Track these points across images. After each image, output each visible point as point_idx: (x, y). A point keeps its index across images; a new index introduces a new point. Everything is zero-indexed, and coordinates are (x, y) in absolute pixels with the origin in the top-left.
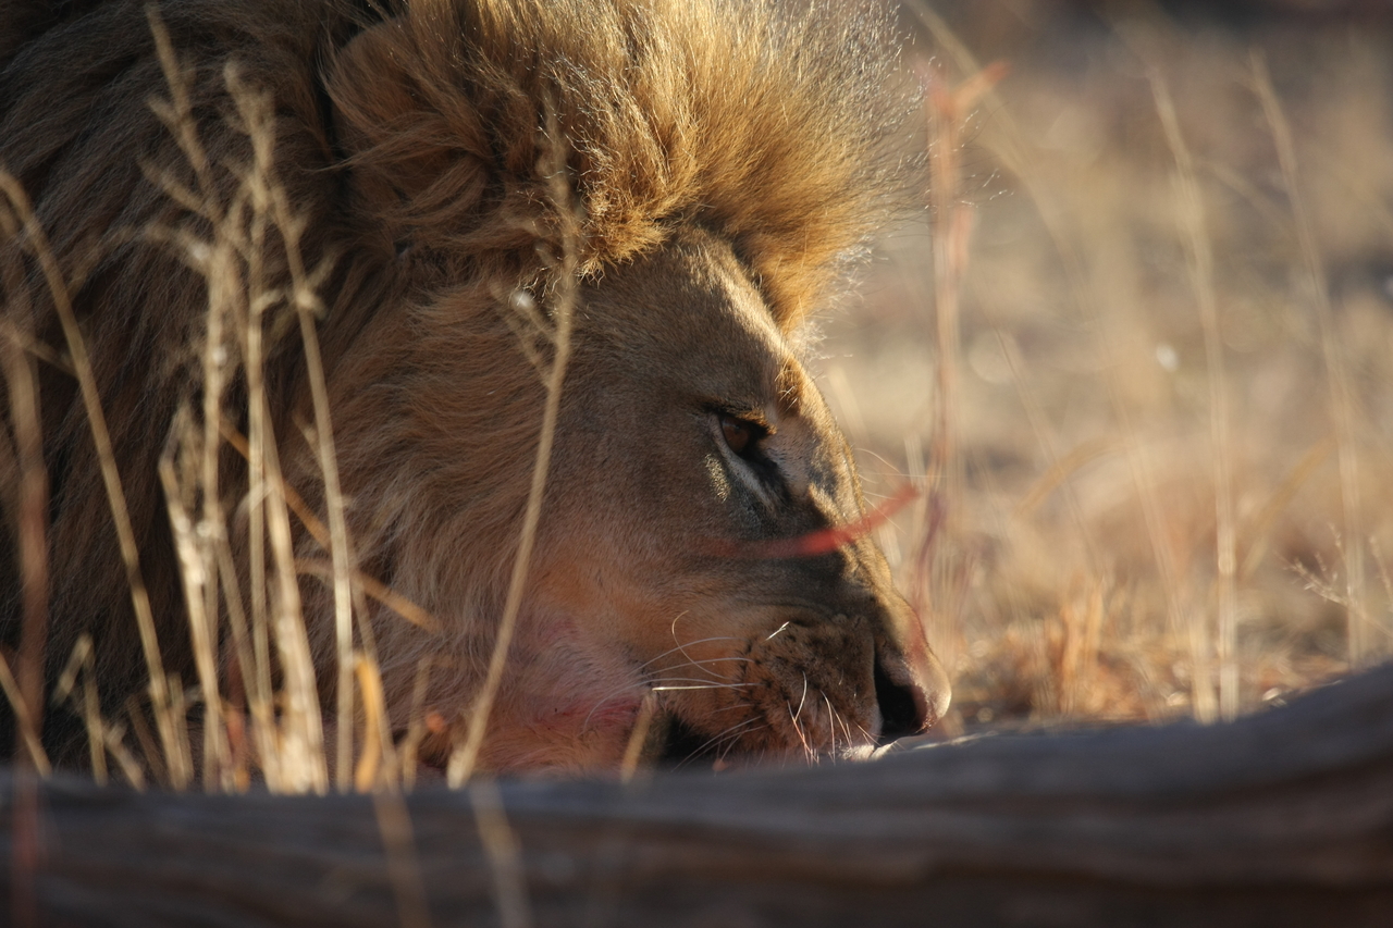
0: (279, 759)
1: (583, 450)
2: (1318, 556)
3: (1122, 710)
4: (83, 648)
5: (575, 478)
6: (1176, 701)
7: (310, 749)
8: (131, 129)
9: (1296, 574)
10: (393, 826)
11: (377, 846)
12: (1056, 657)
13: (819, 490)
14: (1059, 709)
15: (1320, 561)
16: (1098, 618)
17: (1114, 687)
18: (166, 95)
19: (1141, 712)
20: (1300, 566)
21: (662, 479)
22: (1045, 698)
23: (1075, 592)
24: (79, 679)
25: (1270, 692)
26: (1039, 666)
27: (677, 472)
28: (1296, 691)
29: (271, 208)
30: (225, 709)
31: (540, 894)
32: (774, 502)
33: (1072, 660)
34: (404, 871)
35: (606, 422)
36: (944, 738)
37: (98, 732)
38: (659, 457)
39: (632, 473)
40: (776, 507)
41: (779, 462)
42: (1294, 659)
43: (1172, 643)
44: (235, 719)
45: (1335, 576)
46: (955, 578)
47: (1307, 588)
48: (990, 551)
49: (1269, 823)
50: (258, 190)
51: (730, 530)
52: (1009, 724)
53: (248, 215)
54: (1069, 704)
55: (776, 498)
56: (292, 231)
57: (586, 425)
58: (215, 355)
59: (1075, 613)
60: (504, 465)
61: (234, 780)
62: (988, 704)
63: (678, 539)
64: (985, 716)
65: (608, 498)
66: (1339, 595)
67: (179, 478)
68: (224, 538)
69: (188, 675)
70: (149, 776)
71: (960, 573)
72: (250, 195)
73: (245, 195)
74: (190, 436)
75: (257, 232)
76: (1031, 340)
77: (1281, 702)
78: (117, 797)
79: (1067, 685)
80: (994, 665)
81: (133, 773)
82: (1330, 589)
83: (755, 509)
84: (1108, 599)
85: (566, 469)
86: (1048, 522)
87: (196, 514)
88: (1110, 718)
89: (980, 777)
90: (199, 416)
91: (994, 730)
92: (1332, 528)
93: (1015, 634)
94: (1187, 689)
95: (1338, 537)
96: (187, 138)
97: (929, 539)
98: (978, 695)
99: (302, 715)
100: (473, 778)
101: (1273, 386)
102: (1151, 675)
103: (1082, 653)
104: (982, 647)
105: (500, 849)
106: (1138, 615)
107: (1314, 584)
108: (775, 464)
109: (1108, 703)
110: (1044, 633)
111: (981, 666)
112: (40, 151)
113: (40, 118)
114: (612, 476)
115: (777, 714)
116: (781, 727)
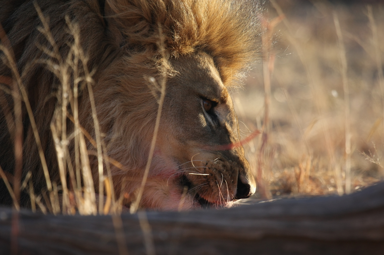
2: (369, 150)
3: (316, 192)
4: (29, 175)
5: (163, 109)
6: (331, 189)
7: (92, 203)
9: (363, 155)
10: (117, 224)
11: (112, 230)
12: (298, 178)
13: (228, 124)
14: (299, 191)
15: (370, 152)
16: (309, 167)
17: (314, 186)
19: (321, 192)
20: (364, 153)
21: (186, 114)
22: (295, 189)
23: (303, 160)
24: (28, 183)
25: (357, 187)
26: (293, 180)
28: (364, 187)
29: (79, 55)
30: (69, 192)
31: (157, 243)
32: (215, 126)
33: (302, 178)
34: (120, 237)
35: (173, 95)
36: (267, 200)
37: (33, 197)
38: (186, 107)
39: (178, 110)
40: (216, 127)
41: (218, 115)
42: (364, 178)
43: (330, 174)
44: (71, 195)
45: (374, 156)
46: (270, 155)
47: (366, 159)
48: (280, 148)
49: (357, 223)
50: (76, 49)
51: (202, 130)
52: (285, 196)
55: (216, 124)
56: (85, 61)
57: (168, 95)
58: (65, 95)
59: (303, 165)
60: (145, 102)
61: (71, 211)
62: (279, 190)
64: (278, 194)
65: (172, 116)
66: (375, 161)
70: (48, 210)
71: (271, 154)
72: (73, 51)
75: (76, 61)
76: (291, 90)
77: (360, 190)
78: (39, 216)
79: (301, 185)
80: (280, 180)
81: (43, 209)
82: (372, 159)
83: (210, 126)
84: (312, 161)
86: (296, 140)
88: (313, 194)
89: (277, 211)
91: (280, 197)
92: (373, 143)
93: (286, 171)
94: (335, 186)
95: (375, 145)
97: (263, 145)
98: (276, 188)
99: (90, 193)
100: (137, 211)
101: (358, 103)
102: (324, 182)
103: (305, 177)
104: (277, 175)
105: (146, 230)
106: (320, 166)
107: (368, 158)
108: (217, 116)
109: (312, 190)
110: (295, 171)
111: (277, 180)
112: (22, 37)
113: (22, 28)
114: (173, 110)
115: (213, 183)
116: (213, 186)
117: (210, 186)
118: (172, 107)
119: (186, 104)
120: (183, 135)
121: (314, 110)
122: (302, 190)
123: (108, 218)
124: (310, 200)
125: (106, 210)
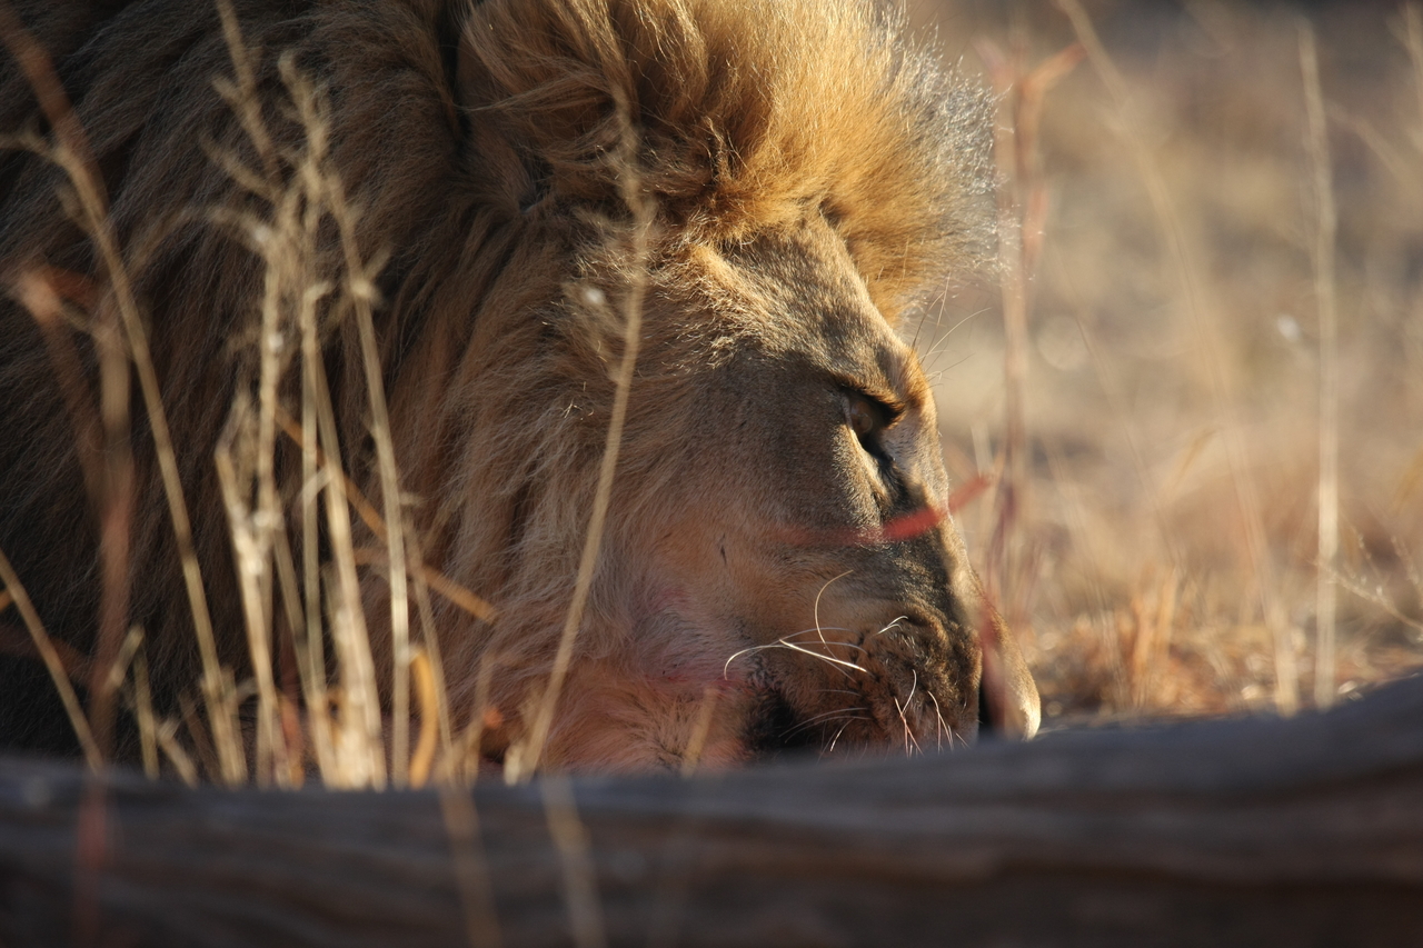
0: (335, 752)
1: (724, 409)
3: (1193, 703)
4: (133, 641)
5: (712, 437)
6: (1250, 693)
7: (369, 740)
8: (199, 108)
10: (460, 821)
11: (443, 844)
12: (1127, 648)
14: (1131, 702)
16: (1169, 610)
17: (1187, 680)
18: (230, 73)
19: (1214, 705)
21: (796, 450)
22: (1120, 693)
23: (1146, 584)
25: (1346, 685)
26: (1109, 658)
27: (810, 446)
28: (1371, 685)
29: (326, 195)
30: (279, 700)
31: (611, 892)
32: (891, 496)
33: (1143, 652)
34: (470, 870)
35: (748, 384)
37: (147, 724)
38: (794, 428)
39: (768, 441)
40: (893, 500)
42: (1372, 651)
43: (1247, 634)
44: (289, 712)
46: (1022, 569)
48: (1058, 541)
49: (1345, 820)
50: (314, 178)
52: (1078, 718)
53: (303, 204)
54: (1140, 697)
55: (892, 488)
56: (348, 218)
57: (730, 385)
58: (272, 342)
59: (1146, 605)
61: (288, 774)
62: (1057, 698)
63: (805, 513)
64: (1053, 710)
65: (743, 462)
67: (236, 467)
68: (282, 528)
69: (241, 667)
70: (201, 770)
71: (1029, 563)
72: (304, 186)
73: (300, 184)
74: (248, 423)
76: (1108, 325)
77: (1359, 695)
78: (168, 792)
79: (1137, 678)
80: (1063, 657)
81: (184, 767)
83: (875, 498)
84: (1182, 586)
85: (706, 426)
86: (1119, 512)
87: (252, 504)
88: (1181, 712)
89: (1048, 773)
90: (256, 404)
91: (1062, 724)
93: (1083, 625)
94: (1267, 683)
96: (251, 118)
97: (999, 530)
98: (1047, 690)
99: (360, 707)
102: (1222, 668)
103: (1153, 645)
104: (1051, 640)
105: (568, 842)
106: (1210, 606)
108: (892, 458)
109: (1178, 697)
110: (1117, 625)
111: (1049, 659)
112: (119, 134)
113: (121, 100)
114: (749, 440)
115: (884, 709)
116: (886, 723)
117: (875, 721)
118: (745, 429)
119: (796, 415)
120: (786, 530)
121: (1188, 398)
122: (1142, 696)
123: (426, 801)
124: (1173, 731)
125: (419, 772)
